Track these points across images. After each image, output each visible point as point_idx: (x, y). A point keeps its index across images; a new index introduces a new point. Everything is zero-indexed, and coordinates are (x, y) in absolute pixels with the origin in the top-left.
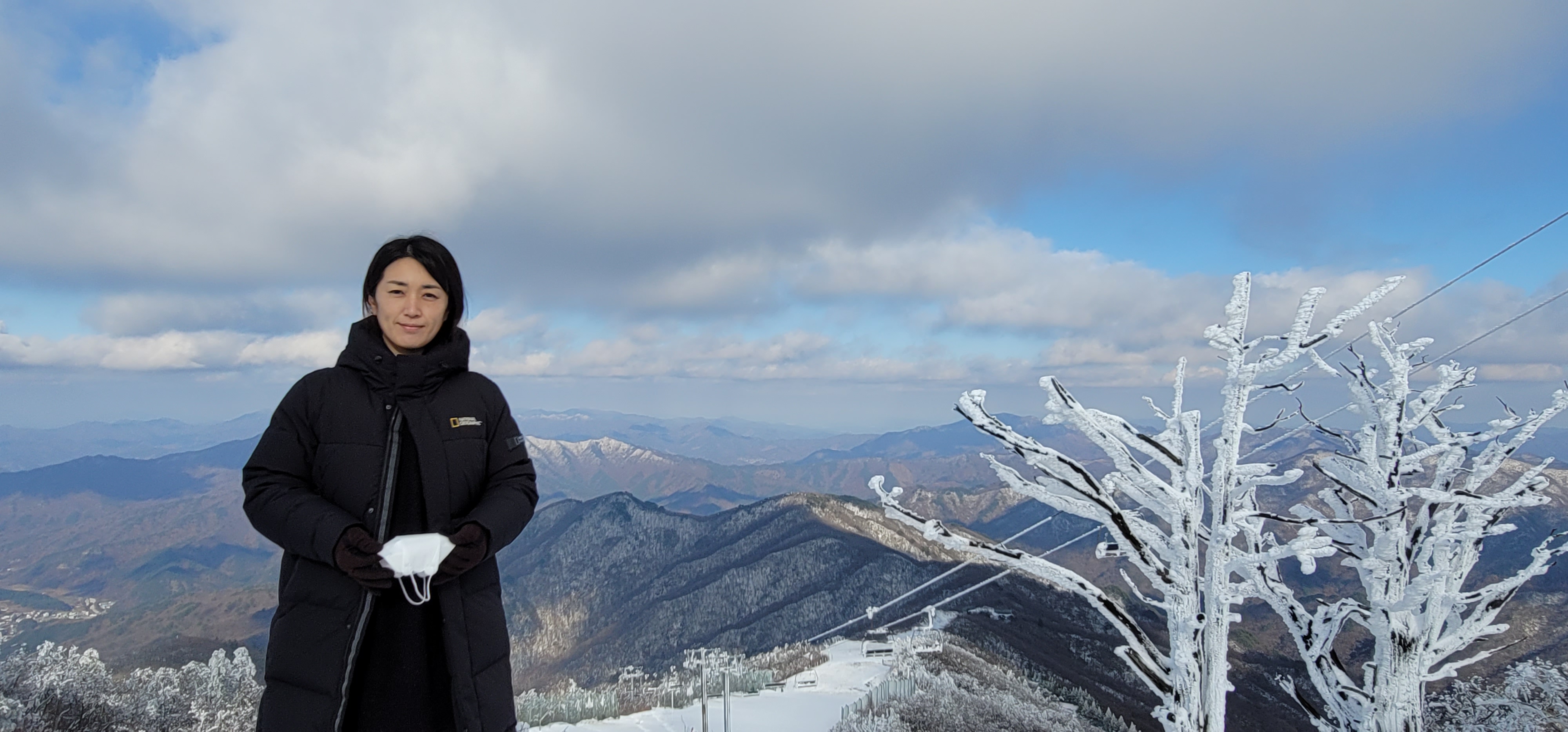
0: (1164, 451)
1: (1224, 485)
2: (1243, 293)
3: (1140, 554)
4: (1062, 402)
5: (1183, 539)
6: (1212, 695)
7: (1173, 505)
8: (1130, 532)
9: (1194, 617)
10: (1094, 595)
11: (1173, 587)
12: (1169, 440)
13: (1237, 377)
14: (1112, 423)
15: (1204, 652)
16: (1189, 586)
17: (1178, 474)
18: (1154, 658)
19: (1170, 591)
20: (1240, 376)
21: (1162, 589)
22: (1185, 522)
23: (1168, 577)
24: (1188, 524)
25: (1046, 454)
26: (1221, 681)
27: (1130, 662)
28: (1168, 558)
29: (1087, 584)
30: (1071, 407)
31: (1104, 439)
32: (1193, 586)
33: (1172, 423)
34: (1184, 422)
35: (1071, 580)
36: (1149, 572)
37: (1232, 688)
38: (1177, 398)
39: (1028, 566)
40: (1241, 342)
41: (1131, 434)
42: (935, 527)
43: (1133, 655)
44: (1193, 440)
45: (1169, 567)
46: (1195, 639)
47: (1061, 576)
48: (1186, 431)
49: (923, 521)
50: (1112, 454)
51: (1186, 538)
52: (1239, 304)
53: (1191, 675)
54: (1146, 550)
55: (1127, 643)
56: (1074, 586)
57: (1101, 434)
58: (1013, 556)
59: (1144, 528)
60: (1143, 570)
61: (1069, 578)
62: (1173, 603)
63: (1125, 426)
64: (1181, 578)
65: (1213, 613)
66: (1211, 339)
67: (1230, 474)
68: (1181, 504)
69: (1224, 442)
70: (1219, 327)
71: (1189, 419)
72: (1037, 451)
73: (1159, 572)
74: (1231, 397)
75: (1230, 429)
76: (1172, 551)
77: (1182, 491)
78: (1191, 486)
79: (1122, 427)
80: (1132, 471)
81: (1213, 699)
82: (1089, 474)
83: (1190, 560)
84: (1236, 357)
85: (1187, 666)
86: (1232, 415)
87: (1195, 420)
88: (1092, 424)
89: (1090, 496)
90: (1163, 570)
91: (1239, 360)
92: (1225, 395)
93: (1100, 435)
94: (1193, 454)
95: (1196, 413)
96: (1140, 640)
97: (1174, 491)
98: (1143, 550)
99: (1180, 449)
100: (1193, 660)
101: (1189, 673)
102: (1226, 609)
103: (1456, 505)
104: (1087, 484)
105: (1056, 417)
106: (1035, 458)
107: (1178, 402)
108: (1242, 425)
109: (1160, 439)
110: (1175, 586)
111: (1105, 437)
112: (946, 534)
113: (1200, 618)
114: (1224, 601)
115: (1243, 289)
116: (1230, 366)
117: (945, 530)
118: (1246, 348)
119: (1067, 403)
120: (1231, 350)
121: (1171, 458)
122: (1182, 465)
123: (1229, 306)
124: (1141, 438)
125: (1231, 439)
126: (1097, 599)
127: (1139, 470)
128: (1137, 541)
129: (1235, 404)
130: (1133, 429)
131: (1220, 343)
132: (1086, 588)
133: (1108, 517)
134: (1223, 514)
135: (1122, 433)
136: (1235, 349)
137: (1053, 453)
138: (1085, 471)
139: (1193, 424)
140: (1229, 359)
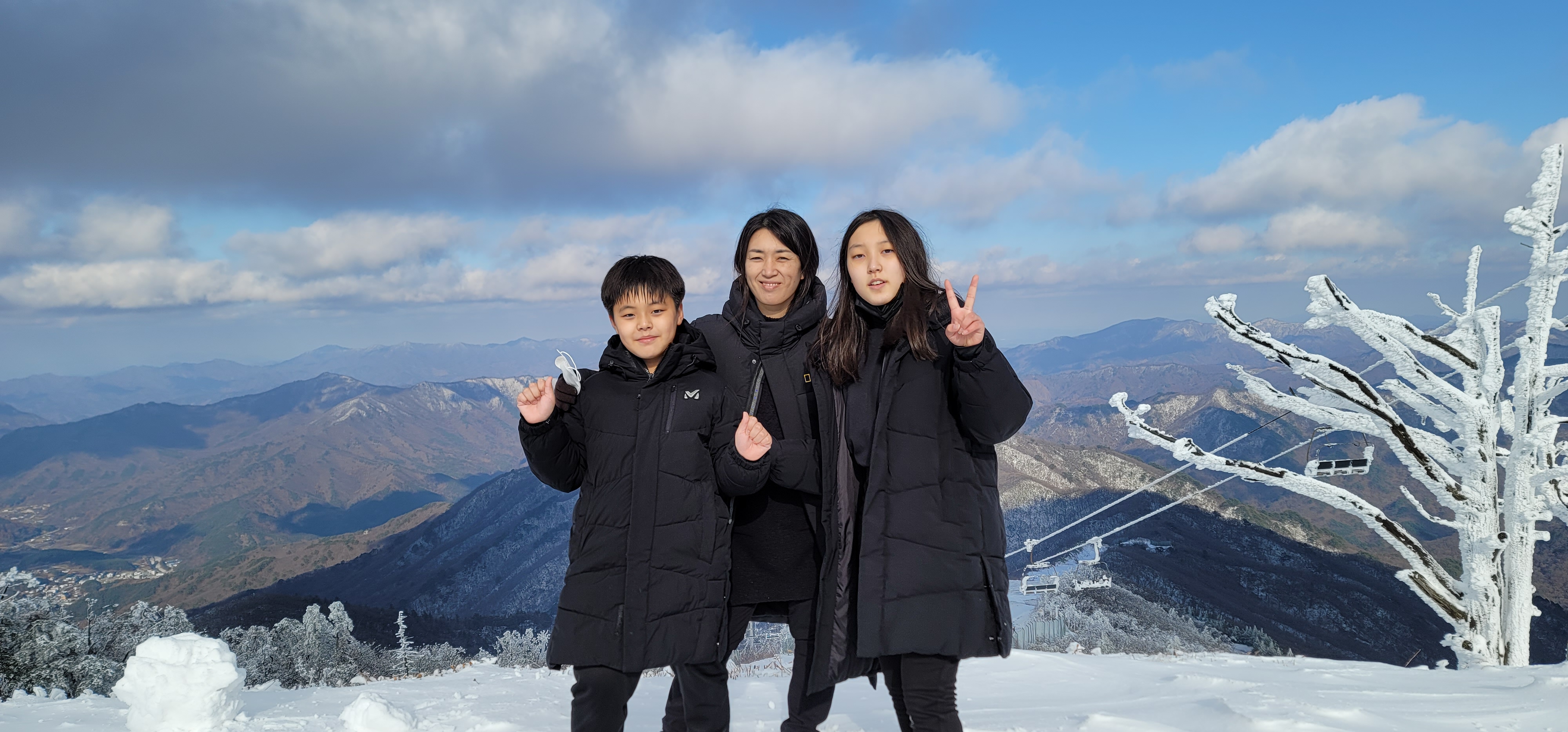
0: (1455, 353)
1: (1529, 388)
2: (1554, 169)
3: (1426, 468)
4: (1337, 303)
5: (1480, 451)
6: (1515, 621)
7: (1467, 414)
8: (1414, 444)
9: (1495, 537)
10: (1371, 515)
11: (1467, 504)
12: (1460, 341)
13: (1546, 266)
14: (1391, 323)
15: (1504, 574)
16: (1486, 503)
17: (1472, 379)
18: (1442, 582)
19: (1463, 509)
20: (1550, 265)
21: (1452, 507)
22: (1481, 433)
23: (1460, 493)
24: (1485, 434)
25: (1317, 362)
26: (1526, 605)
27: (1414, 588)
28: (1458, 472)
29: (1362, 502)
30: (1346, 309)
31: (1383, 343)
32: (1492, 503)
33: (1464, 322)
34: (1480, 320)
35: (1344, 498)
36: (1437, 488)
37: (1538, 613)
38: (1469, 293)
39: (1292, 485)
40: (1550, 225)
41: (1415, 336)
42: (1186, 445)
43: (1419, 580)
44: (1492, 340)
45: (1461, 483)
46: (1493, 560)
47: (1332, 495)
48: (1482, 330)
49: (1172, 440)
50: (1394, 359)
51: (1483, 450)
52: (1549, 181)
53: (1490, 600)
54: (1432, 463)
55: (1410, 567)
56: (1348, 506)
57: (1381, 337)
58: (1275, 475)
59: (1428, 440)
60: (1428, 487)
61: (1341, 497)
62: (1467, 521)
63: (1407, 327)
64: (1477, 494)
65: (1516, 531)
66: (1513, 224)
67: (1536, 376)
68: (1476, 412)
69: (1529, 340)
70: (1524, 209)
71: (1486, 317)
72: (1307, 359)
73: (1449, 488)
74: (1537, 289)
75: (1537, 326)
76: (1464, 464)
77: (1477, 398)
78: (1488, 391)
79: (1404, 329)
80: (1417, 377)
81: (1516, 625)
82: (1365, 382)
83: (1488, 474)
84: (1544, 243)
85: (1486, 590)
86: (1538, 310)
87: (1495, 316)
88: (1369, 327)
89: (1367, 407)
90: (1454, 486)
91: (1548, 246)
92: (1529, 289)
93: (1379, 339)
94: (1491, 356)
95: (1495, 310)
96: (1426, 563)
97: (1467, 397)
98: (1429, 464)
99: (1474, 351)
100: (1492, 583)
101: (1487, 597)
102: (1531, 526)
104: (1363, 394)
105: (1321, 321)
106: (1304, 367)
107: (1471, 298)
108: (1551, 321)
109: (1450, 340)
110: (1469, 503)
111: (1385, 340)
112: (1198, 453)
113: (1502, 537)
114: (1530, 518)
115: (1554, 164)
116: (1536, 253)
117: (1197, 449)
118: (1556, 232)
119: (1342, 304)
120: (1538, 235)
121: (1463, 361)
122: (1477, 369)
123: (1535, 185)
124: (1427, 340)
125: (1538, 338)
126: (1374, 519)
127: (1425, 376)
128: (1423, 455)
129: (1542, 297)
130: (1417, 330)
131: (1524, 228)
132: (1361, 508)
133: (1389, 430)
134: (1527, 421)
135: (1404, 335)
136: (1542, 234)
137: (1325, 360)
138: (1360, 379)
139: (1492, 321)
140: (1535, 246)
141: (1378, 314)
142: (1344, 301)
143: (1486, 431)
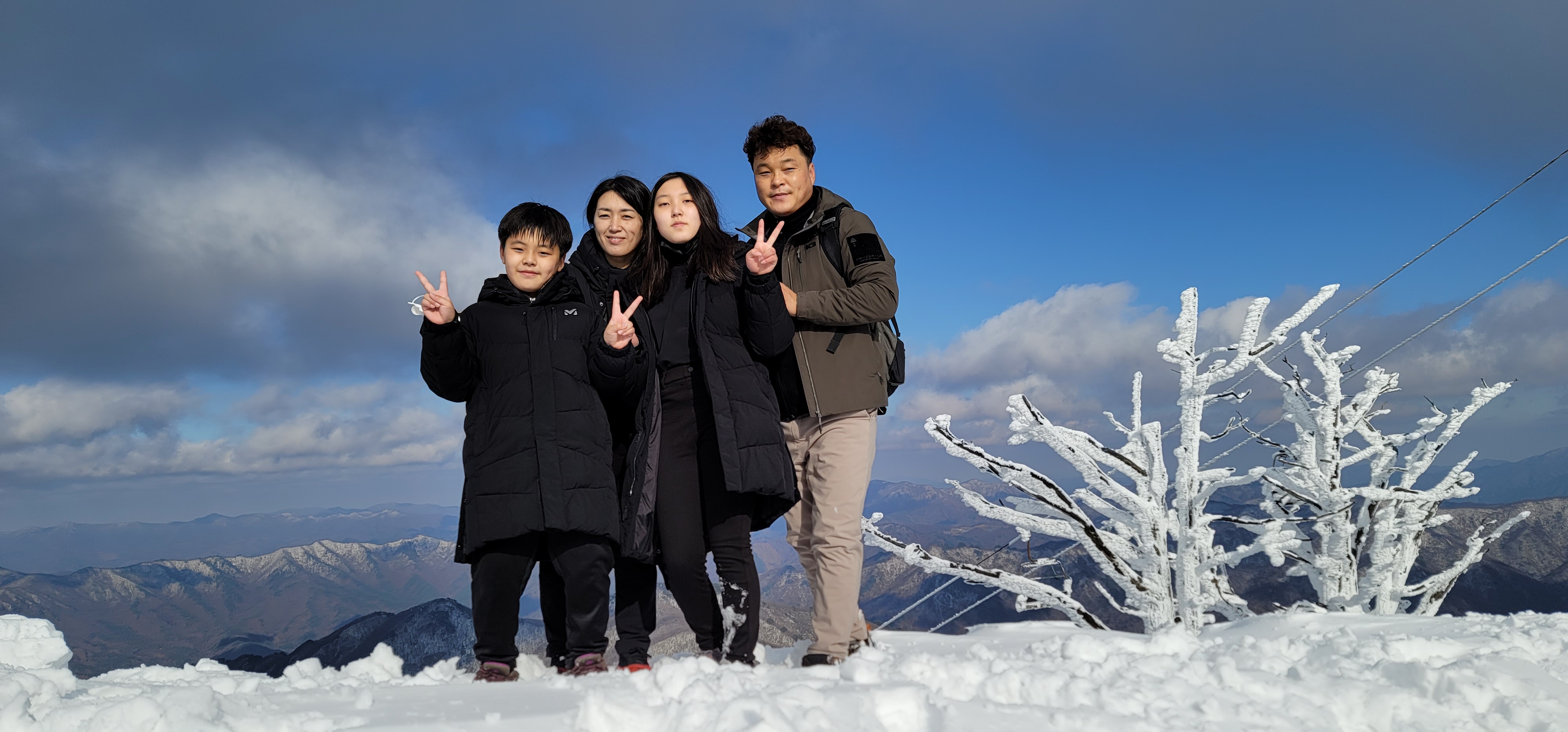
0: (1129, 463)
1: (1188, 491)
2: (1191, 308)
3: (1114, 564)
4: (1033, 419)
5: (1154, 546)
7: (1141, 515)
8: (1102, 543)
9: (1171, 621)
10: (1073, 608)
11: (1148, 594)
12: (1132, 452)
13: (1192, 387)
14: (1077, 438)
16: (1163, 592)
17: (1143, 485)
19: (1146, 598)
20: (1195, 386)
21: (1137, 598)
22: (1154, 530)
23: (1142, 585)
24: (1157, 532)
25: (1021, 470)
28: (1139, 567)
29: (1065, 598)
30: (1041, 424)
31: (1072, 453)
32: (1168, 593)
33: (1134, 436)
34: (1146, 434)
35: (1050, 594)
36: (1123, 582)
38: (1136, 412)
39: (1007, 584)
40: (1192, 354)
41: (1096, 449)
42: (915, 551)
44: (1156, 450)
45: (1141, 576)
47: (1041, 592)
48: (1148, 442)
49: (903, 546)
50: (1081, 468)
51: (1157, 546)
52: (1189, 317)
54: (1118, 560)
56: (1054, 601)
57: (1070, 448)
58: (993, 575)
59: (1114, 541)
60: (1117, 581)
61: (1048, 593)
62: (1148, 610)
63: (1090, 441)
64: (1155, 585)
65: (1188, 616)
66: (1164, 353)
67: (1192, 481)
68: (1149, 513)
69: (1184, 450)
70: (1172, 341)
71: (1150, 431)
72: (1012, 468)
73: (1133, 581)
74: (1187, 407)
75: (1189, 438)
76: (1144, 560)
77: (1149, 501)
78: (1156, 495)
79: (1088, 442)
80: (1101, 484)
82: (1060, 489)
83: (1162, 567)
84: (1188, 369)
86: (1189, 424)
87: (1156, 430)
88: (1060, 439)
89: (1064, 511)
90: (1137, 579)
91: (1192, 371)
92: (1181, 407)
93: (1069, 450)
94: (1156, 464)
95: (1157, 425)
97: (1141, 500)
98: (1116, 560)
99: (1143, 461)
102: (1198, 612)
103: (1394, 502)
104: (1059, 499)
105: (1021, 437)
106: (1011, 475)
107: (1137, 416)
108: (1199, 434)
109: (1124, 451)
110: (1150, 593)
111: (1073, 451)
112: (926, 557)
113: (1176, 622)
114: (1196, 605)
115: (1191, 304)
116: (1184, 378)
117: (925, 554)
118: (1197, 360)
119: (1037, 419)
120: (1183, 363)
121: (1135, 469)
122: (1146, 475)
123: (1178, 321)
124: (1106, 452)
125: (1190, 448)
126: (1075, 612)
127: (1107, 483)
128: (1110, 552)
129: (1191, 413)
130: (1098, 443)
131: (1173, 356)
132: (1065, 602)
133: (1083, 531)
134: (1189, 520)
135: (1088, 448)
136: (1187, 362)
137: (1027, 470)
138: (1056, 486)
139: (1154, 435)
140: (1182, 372)
141: (1066, 430)
142: (1039, 417)
143: (1158, 530)
